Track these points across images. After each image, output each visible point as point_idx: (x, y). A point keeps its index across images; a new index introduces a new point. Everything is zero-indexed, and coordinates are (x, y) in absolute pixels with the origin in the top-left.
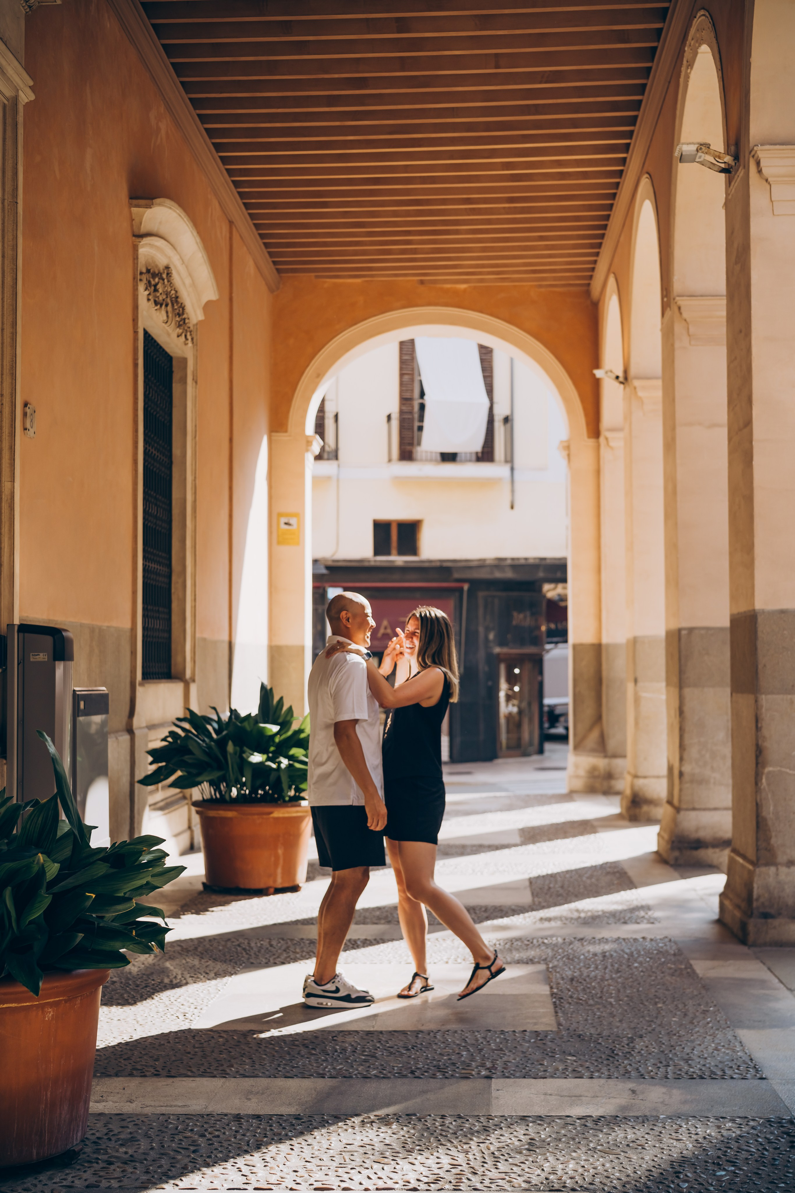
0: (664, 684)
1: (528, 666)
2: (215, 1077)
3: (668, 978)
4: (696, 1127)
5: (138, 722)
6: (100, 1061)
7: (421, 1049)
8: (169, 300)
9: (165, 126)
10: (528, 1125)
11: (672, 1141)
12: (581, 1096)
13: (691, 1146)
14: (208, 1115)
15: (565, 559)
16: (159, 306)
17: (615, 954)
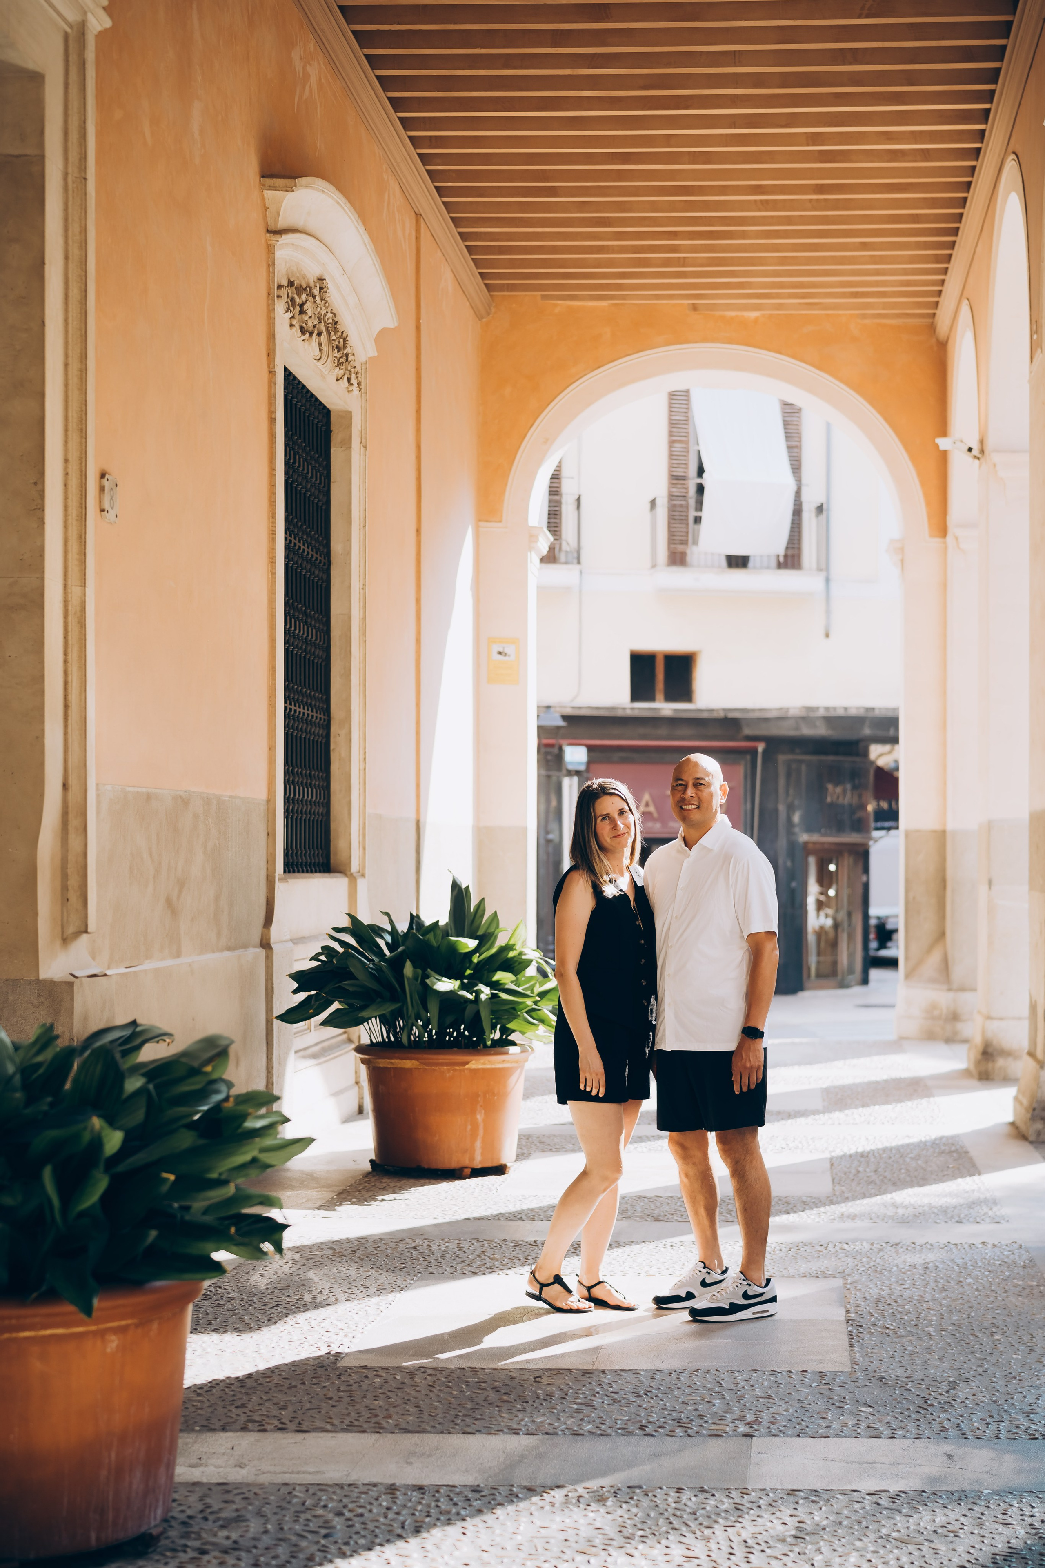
0: (1026, 888)
1: (847, 861)
2: (364, 1432)
3: (1012, 1299)
4: (1033, 1507)
5: (275, 932)
6: (201, 1409)
7: (657, 1396)
8: (322, 327)
9: (316, 71)
10: (797, 1503)
11: (997, 1526)
12: (875, 1463)
13: (1022, 1532)
14: (350, 1485)
15: (896, 710)
16: (307, 335)
17: (941, 1266)
